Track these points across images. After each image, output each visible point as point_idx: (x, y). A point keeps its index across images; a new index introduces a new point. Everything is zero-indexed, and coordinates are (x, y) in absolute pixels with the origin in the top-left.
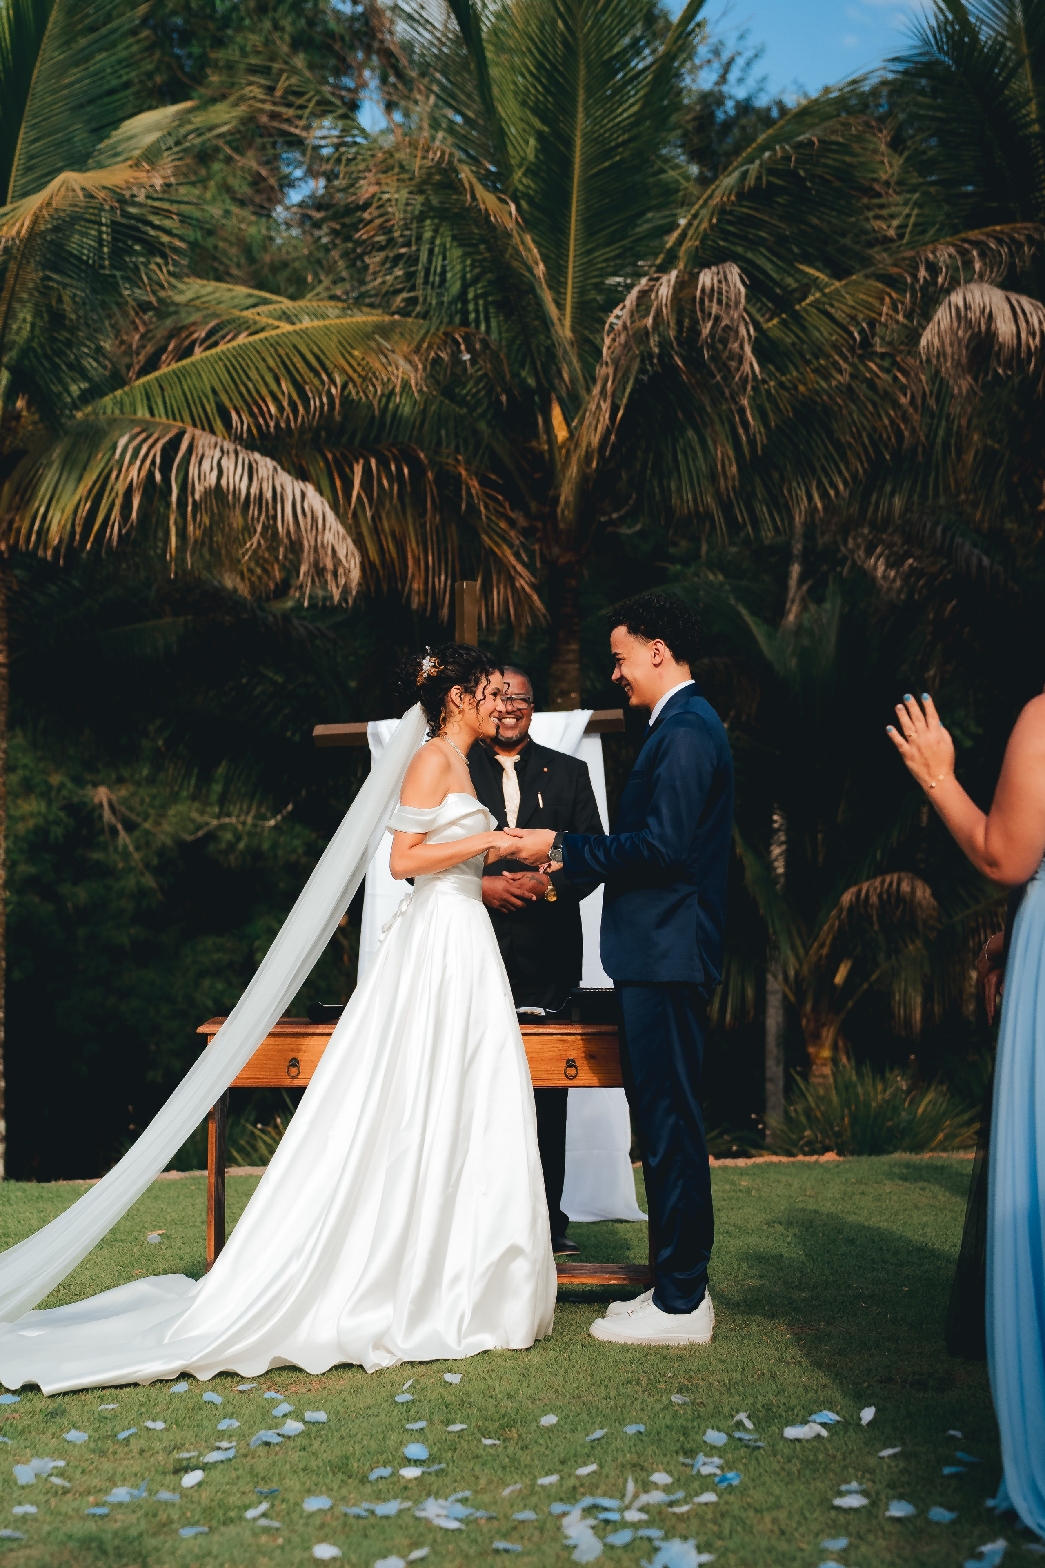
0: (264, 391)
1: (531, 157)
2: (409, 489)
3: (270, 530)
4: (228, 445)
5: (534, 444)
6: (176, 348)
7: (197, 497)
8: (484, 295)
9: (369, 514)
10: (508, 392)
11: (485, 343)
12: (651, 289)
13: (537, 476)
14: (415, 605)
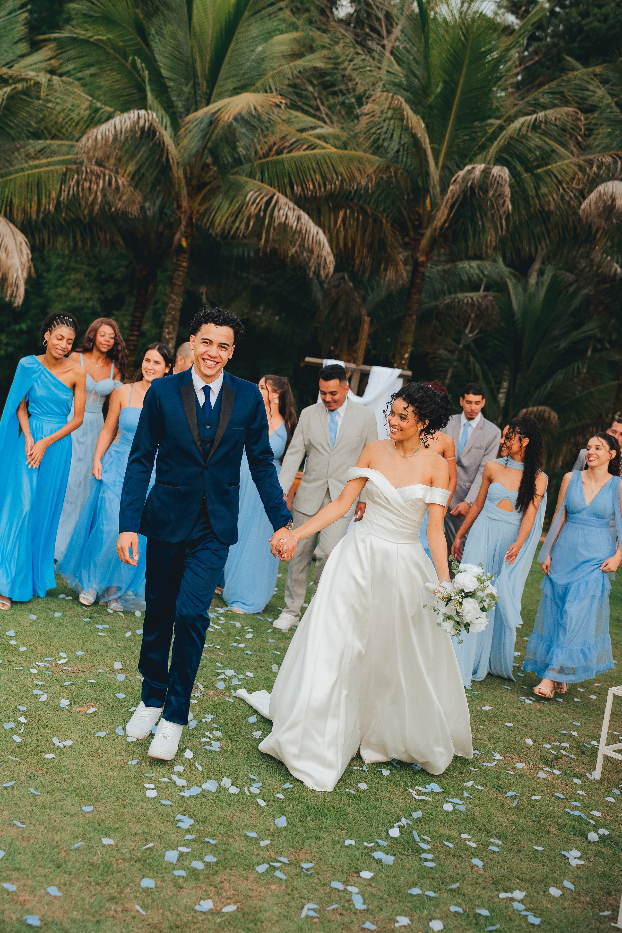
0: (309, 178)
1: (439, 90)
2: (360, 224)
3: (302, 246)
4: (291, 205)
5: (417, 209)
6: (277, 150)
7: (276, 225)
8: (407, 150)
9: (343, 233)
10: (408, 195)
11: (402, 173)
12: (473, 168)
13: (417, 223)
14: (355, 270)
